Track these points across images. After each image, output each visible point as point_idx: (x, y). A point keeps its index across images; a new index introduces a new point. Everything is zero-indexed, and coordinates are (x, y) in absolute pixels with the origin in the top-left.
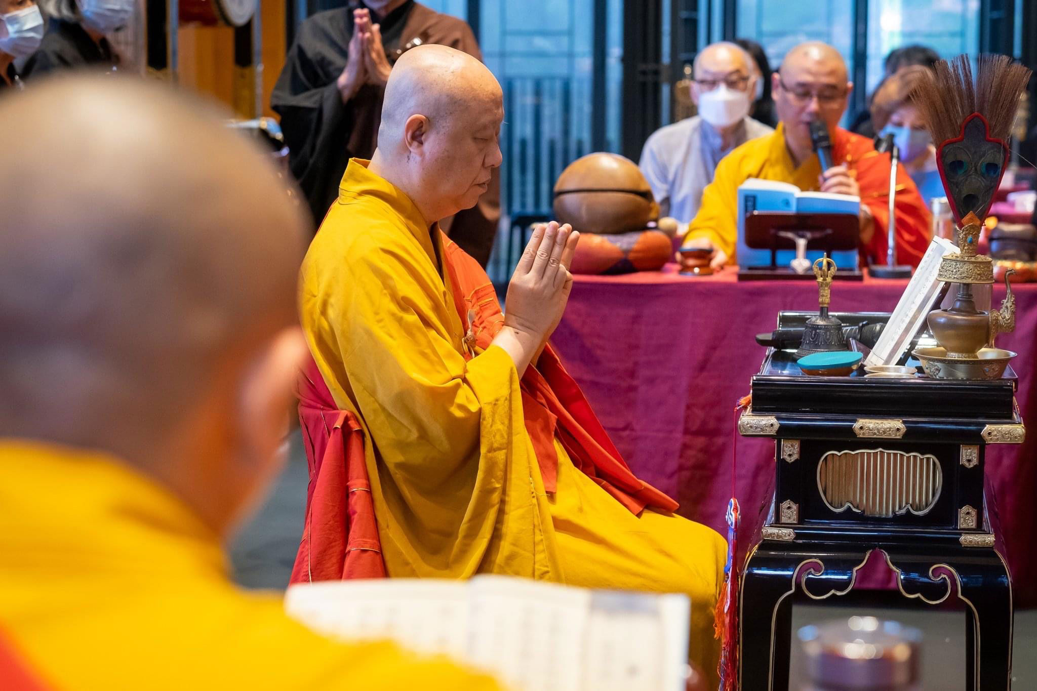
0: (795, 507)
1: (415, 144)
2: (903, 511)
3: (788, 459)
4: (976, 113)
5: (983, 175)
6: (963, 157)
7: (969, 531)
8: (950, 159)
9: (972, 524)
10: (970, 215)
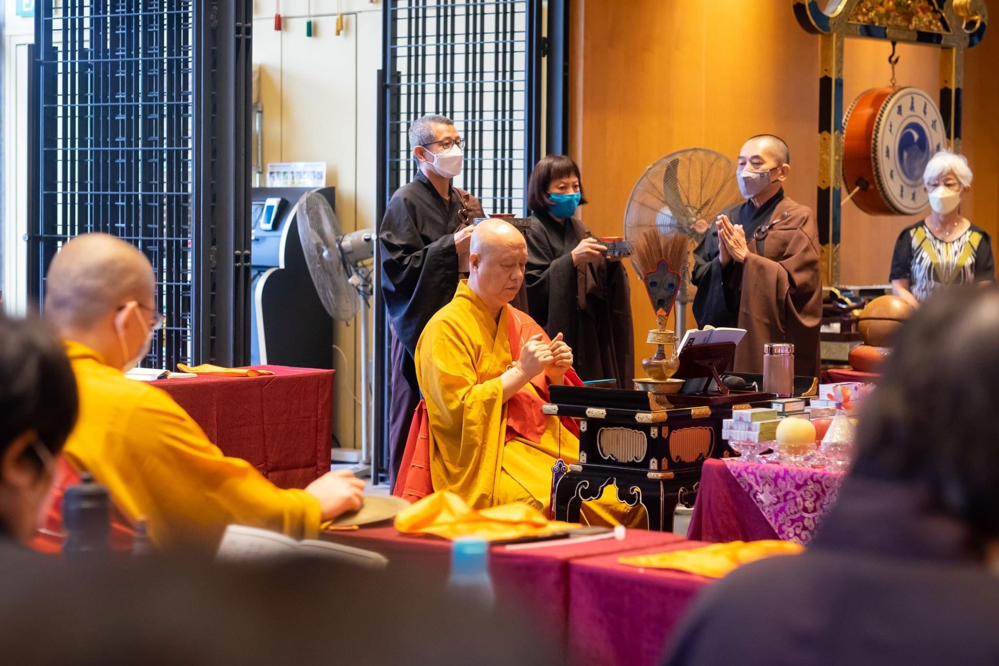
0: (585, 455)
1: (475, 267)
2: (631, 460)
3: (582, 430)
4: (663, 258)
5: (666, 289)
6: (657, 280)
7: (654, 471)
8: (650, 281)
9: (656, 468)
10: (661, 309)
